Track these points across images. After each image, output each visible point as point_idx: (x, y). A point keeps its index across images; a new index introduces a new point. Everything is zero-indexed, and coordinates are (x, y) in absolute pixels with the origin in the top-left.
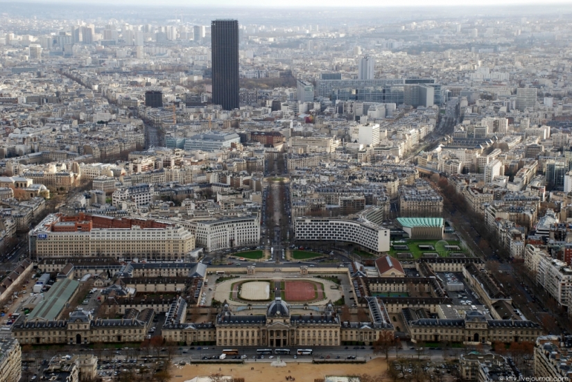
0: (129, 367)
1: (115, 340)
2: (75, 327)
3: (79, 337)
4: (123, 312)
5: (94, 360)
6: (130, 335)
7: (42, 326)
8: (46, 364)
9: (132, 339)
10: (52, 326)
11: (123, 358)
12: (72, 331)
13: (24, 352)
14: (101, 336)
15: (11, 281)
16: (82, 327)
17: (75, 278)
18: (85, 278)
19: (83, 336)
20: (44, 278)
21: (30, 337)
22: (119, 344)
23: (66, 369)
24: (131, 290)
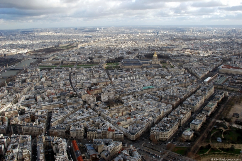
0: (234, 95)
1: (232, 90)
2: (224, 86)
3: (225, 88)
4: (235, 85)
5: (228, 93)
6: (235, 89)
7: (218, 85)
8: (218, 91)
9: (236, 90)
10: (220, 85)
11: (233, 93)
12: (224, 87)
13: (215, 89)
14: (229, 88)
15: (214, 76)
16: (226, 86)
17: (226, 77)
18: (228, 77)
19: (226, 88)
20: (220, 76)
21: (216, 86)
22: (233, 91)
23: (222, 93)
24: (237, 81)
